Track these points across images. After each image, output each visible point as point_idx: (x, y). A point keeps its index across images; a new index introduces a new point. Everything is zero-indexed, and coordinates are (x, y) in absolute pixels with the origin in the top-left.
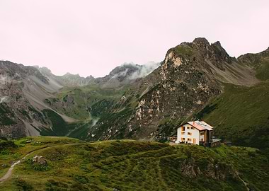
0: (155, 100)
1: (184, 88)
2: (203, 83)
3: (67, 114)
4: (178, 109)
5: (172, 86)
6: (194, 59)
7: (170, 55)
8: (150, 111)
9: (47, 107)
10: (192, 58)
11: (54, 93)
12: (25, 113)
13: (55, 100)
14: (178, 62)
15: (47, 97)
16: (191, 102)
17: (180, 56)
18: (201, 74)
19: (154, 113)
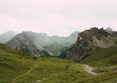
0: (72, 51)
1: (81, 48)
2: (87, 46)
3: (51, 52)
4: (79, 55)
5: (78, 47)
6: (86, 38)
7: (79, 36)
8: (71, 55)
9: (44, 49)
10: (85, 37)
11: (47, 44)
12: (35, 52)
13: (47, 47)
14: (81, 39)
15: (44, 45)
16: (83, 53)
17: (82, 36)
18: (87, 43)
19: (72, 56)
